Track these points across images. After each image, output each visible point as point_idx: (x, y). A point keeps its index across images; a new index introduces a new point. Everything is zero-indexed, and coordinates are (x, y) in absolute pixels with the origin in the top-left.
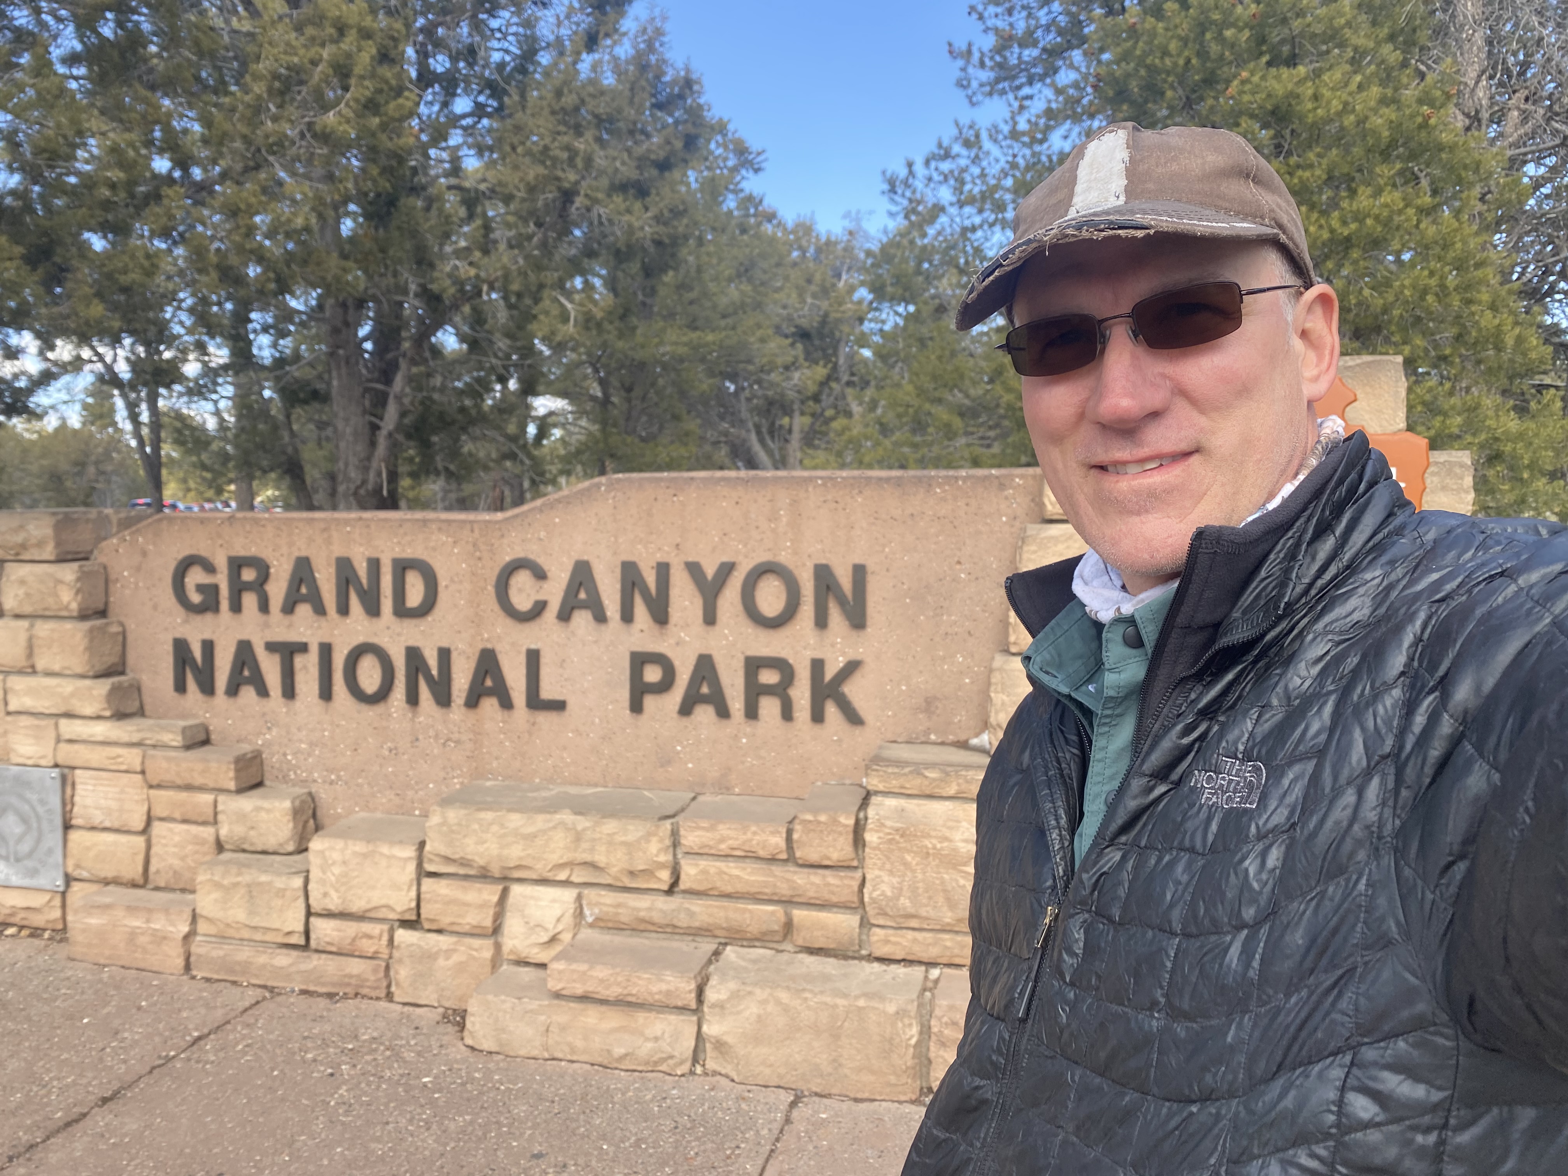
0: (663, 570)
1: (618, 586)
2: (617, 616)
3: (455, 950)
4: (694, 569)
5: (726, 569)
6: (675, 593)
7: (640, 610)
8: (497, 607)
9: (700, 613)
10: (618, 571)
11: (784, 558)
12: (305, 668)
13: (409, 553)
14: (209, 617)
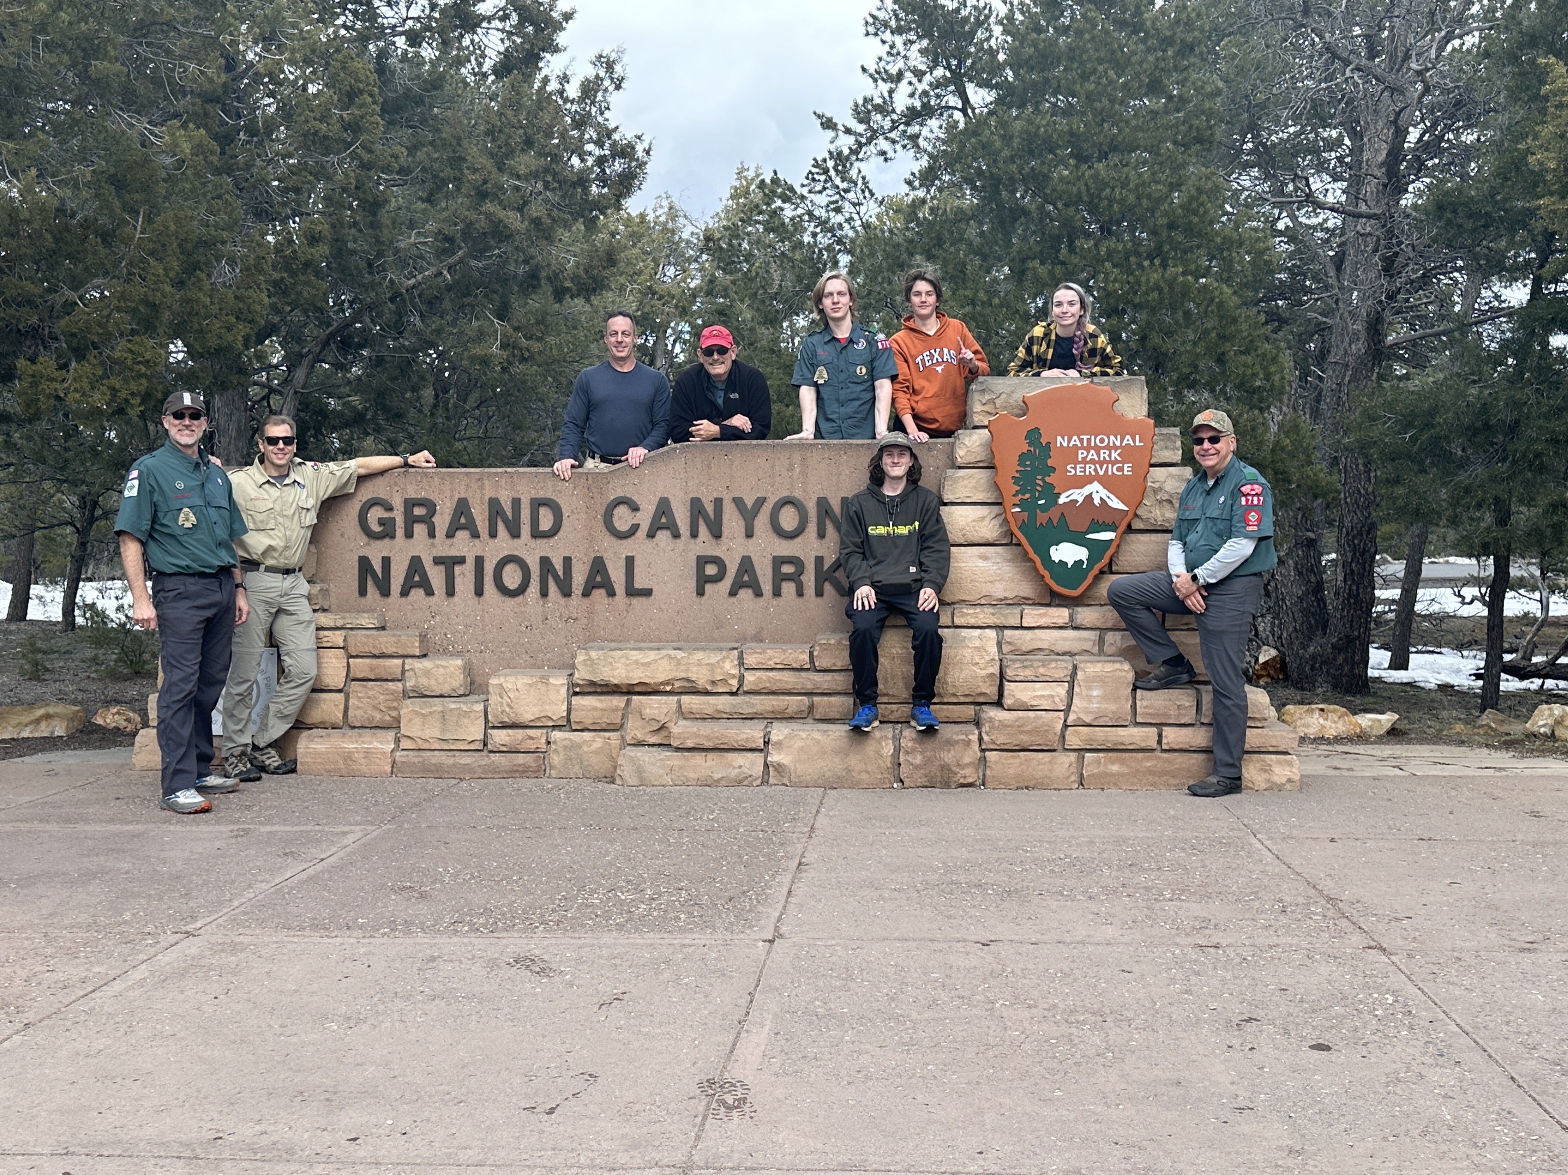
0: (718, 503)
1: (688, 514)
2: (688, 533)
3: (594, 741)
4: (738, 502)
5: (761, 501)
6: (726, 517)
7: (703, 529)
8: (604, 530)
9: (743, 530)
10: (688, 504)
11: (797, 494)
12: (463, 573)
13: (541, 494)
14: (387, 541)
